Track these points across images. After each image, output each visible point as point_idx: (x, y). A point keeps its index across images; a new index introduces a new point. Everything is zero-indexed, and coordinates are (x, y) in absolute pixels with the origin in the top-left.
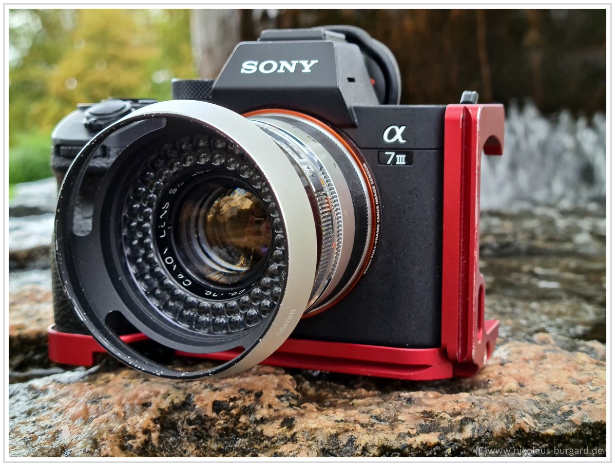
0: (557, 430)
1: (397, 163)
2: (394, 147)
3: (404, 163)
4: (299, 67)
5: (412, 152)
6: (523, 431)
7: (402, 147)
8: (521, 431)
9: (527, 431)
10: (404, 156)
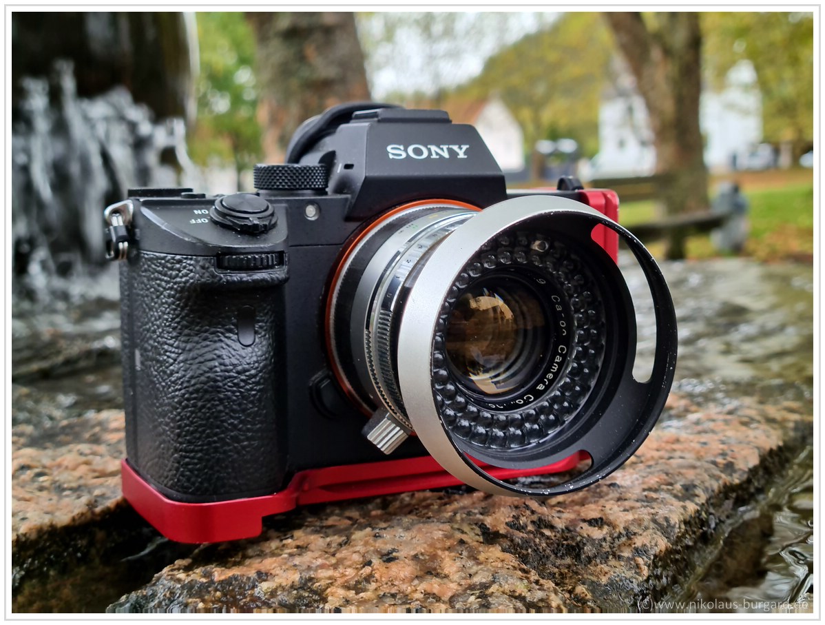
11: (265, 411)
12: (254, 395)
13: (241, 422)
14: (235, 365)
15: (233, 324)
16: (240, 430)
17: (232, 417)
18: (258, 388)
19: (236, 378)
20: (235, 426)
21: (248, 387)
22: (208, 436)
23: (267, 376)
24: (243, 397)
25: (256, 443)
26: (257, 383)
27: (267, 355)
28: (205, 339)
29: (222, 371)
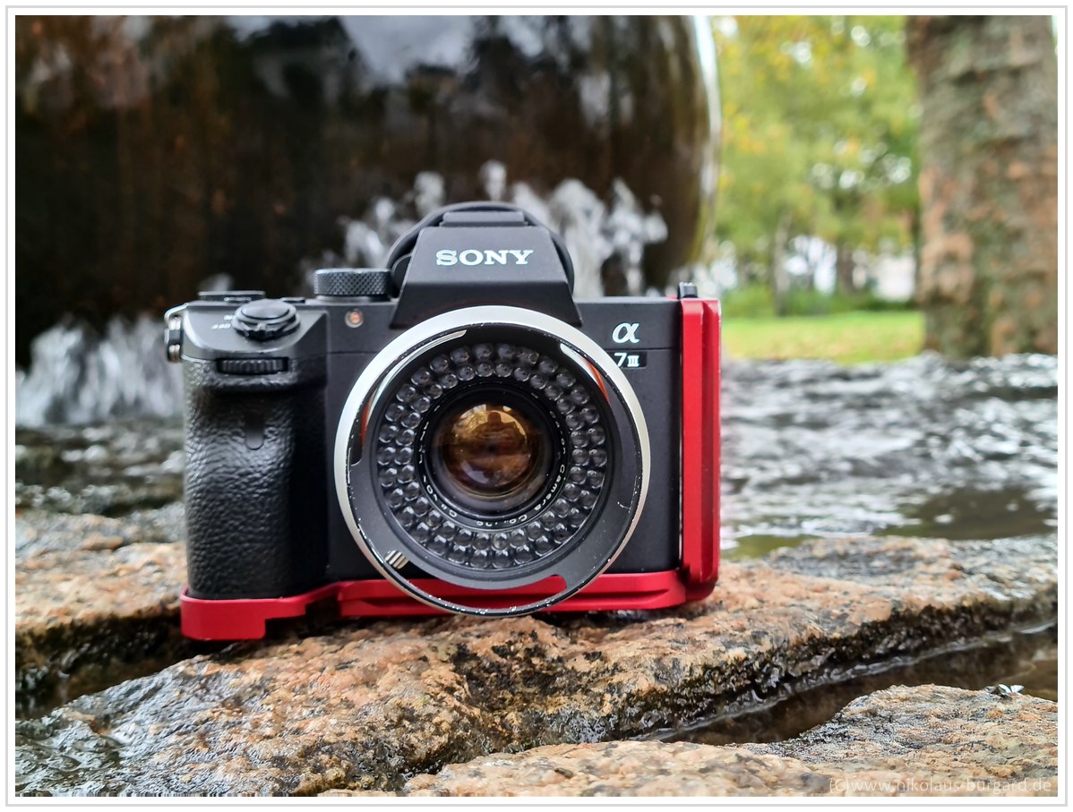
0: (841, 633)
1: (629, 365)
2: (626, 347)
3: (637, 365)
4: (511, 258)
5: (646, 353)
6: (815, 637)
7: (634, 347)
8: (812, 638)
9: (818, 636)
10: (637, 357)
11: (268, 515)
12: (257, 498)
13: (243, 524)
14: (238, 468)
15: (241, 428)
16: (241, 531)
17: (232, 519)
18: (260, 491)
19: (237, 480)
20: (236, 528)
21: (250, 490)
22: (210, 536)
23: (271, 480)
24: (245, 499)
25: (258, 546)
26: (261, 486)
27: (274, 460)
28: (213, 441)
29: (225, 472)
